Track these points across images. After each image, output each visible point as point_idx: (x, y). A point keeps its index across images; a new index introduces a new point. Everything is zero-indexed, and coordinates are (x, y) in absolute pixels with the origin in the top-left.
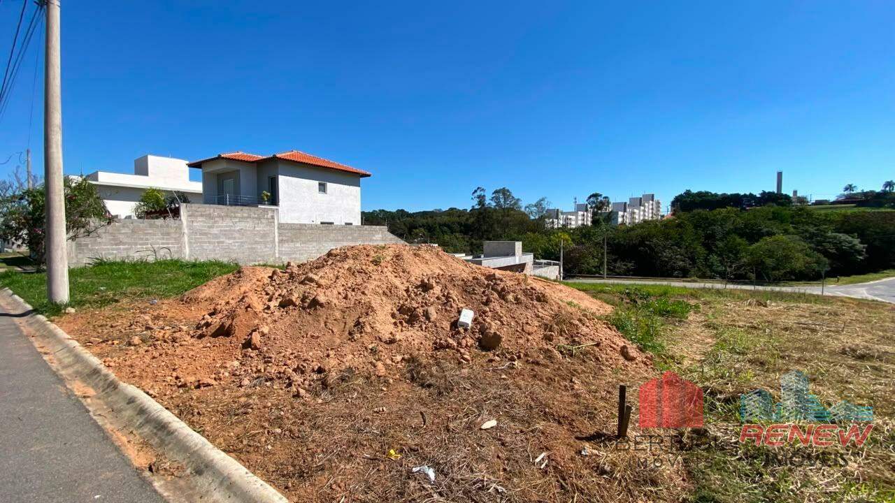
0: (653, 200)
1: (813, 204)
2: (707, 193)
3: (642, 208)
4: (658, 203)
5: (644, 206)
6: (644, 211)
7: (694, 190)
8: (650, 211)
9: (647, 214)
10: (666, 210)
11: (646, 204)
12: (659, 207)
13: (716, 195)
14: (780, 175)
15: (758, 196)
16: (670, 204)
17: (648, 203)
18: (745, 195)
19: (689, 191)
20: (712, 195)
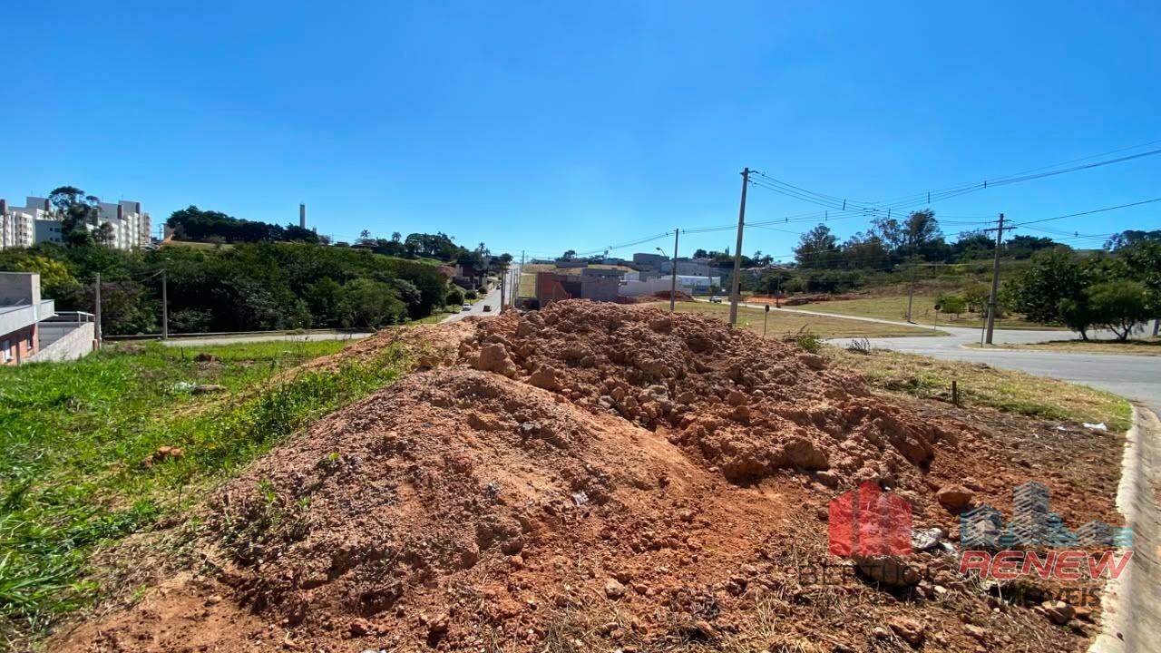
0: (138, 212)
1: (353, 247)
2: (222, 215)
3: (124, 222)
4: (147, 218)
5: (127, 220)
6: (127, 228)
7: (203, 209)
8: (136, 229)
9: (131, 234)
10: (157, 230)
11: (129, 217)
12: (148, 224)
13: (233, 220)
14: (302, 207)
15: (285, 229)
16: (165, 222)
17: (133, 216)
18: (270, 226)
19: (194, 207)
20: (228, 219)
